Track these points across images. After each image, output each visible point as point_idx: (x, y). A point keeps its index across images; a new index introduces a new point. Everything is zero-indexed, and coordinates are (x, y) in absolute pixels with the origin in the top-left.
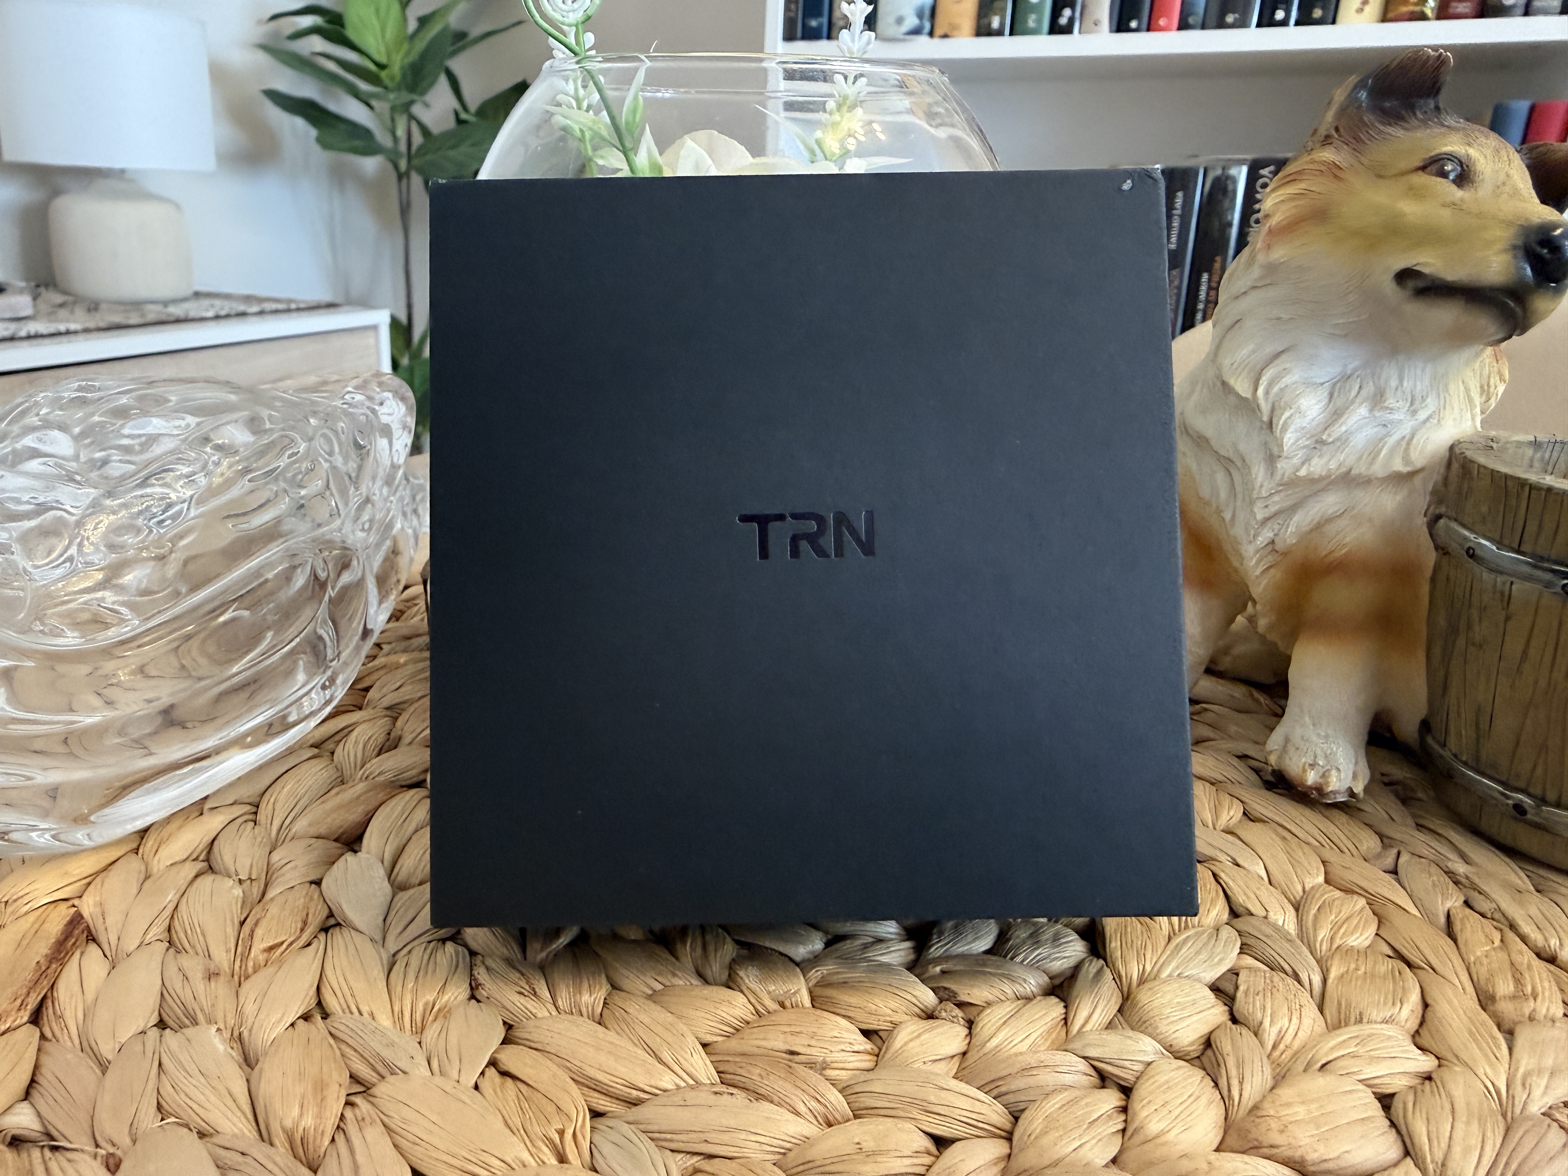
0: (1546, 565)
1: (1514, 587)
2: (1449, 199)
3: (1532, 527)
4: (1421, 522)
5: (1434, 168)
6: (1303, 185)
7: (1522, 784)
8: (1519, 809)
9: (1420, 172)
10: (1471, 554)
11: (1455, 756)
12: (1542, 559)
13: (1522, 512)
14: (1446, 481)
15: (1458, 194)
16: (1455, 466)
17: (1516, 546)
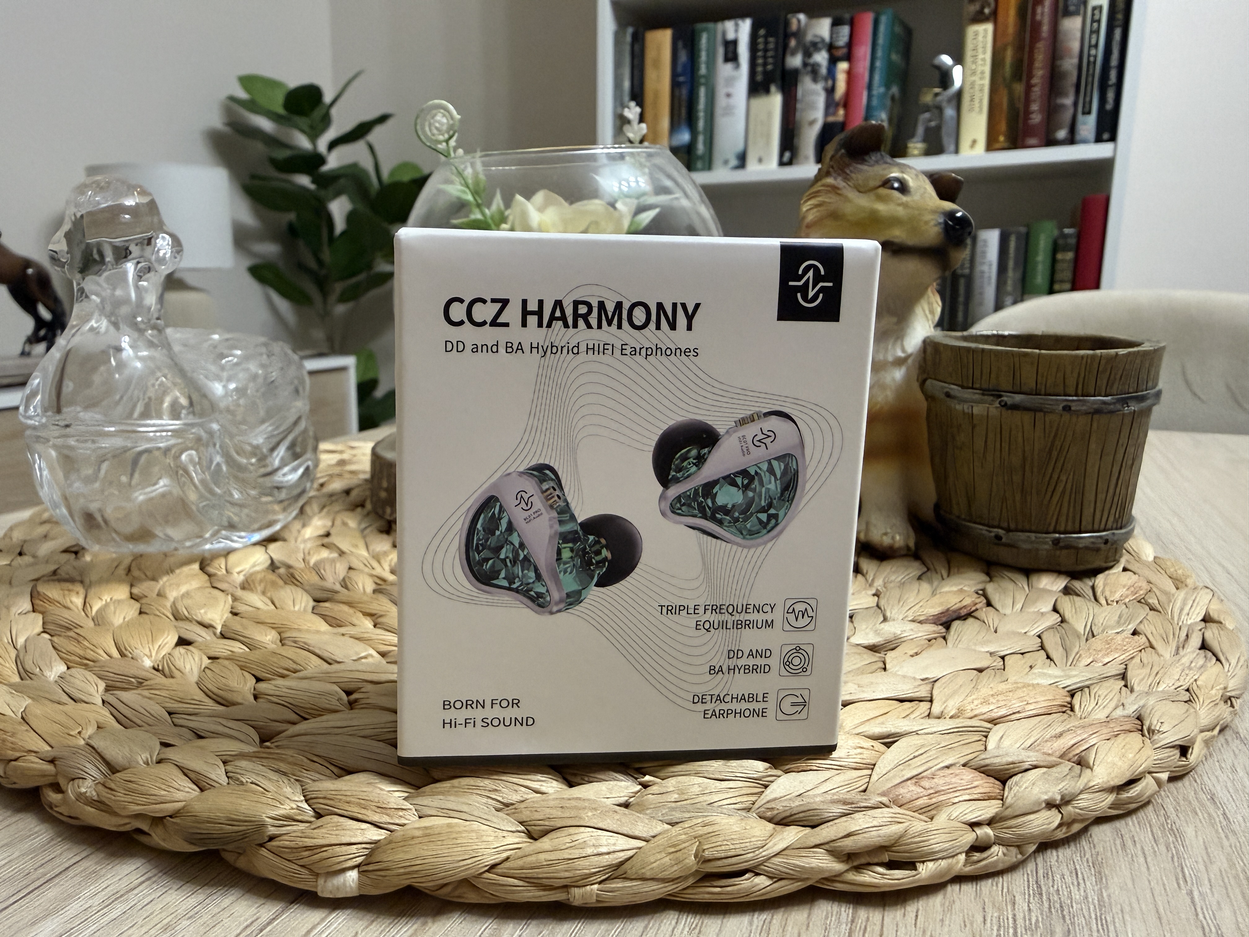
0: (988, 393)
1: (974, 409)
2: (900, 202)
3: (978, 372)
4: (916, 386)
5: (888, 185)
6: (820, 199)
7: (996, 523)
8: (998, 537)
9: (881, 188)
10: (948, 395)
11: (959, 517)
12: (985, 390)
13: (971, 366)
14: (925, 359)
15: (904, 199)
16: (929, 350)
17: (970, 385)
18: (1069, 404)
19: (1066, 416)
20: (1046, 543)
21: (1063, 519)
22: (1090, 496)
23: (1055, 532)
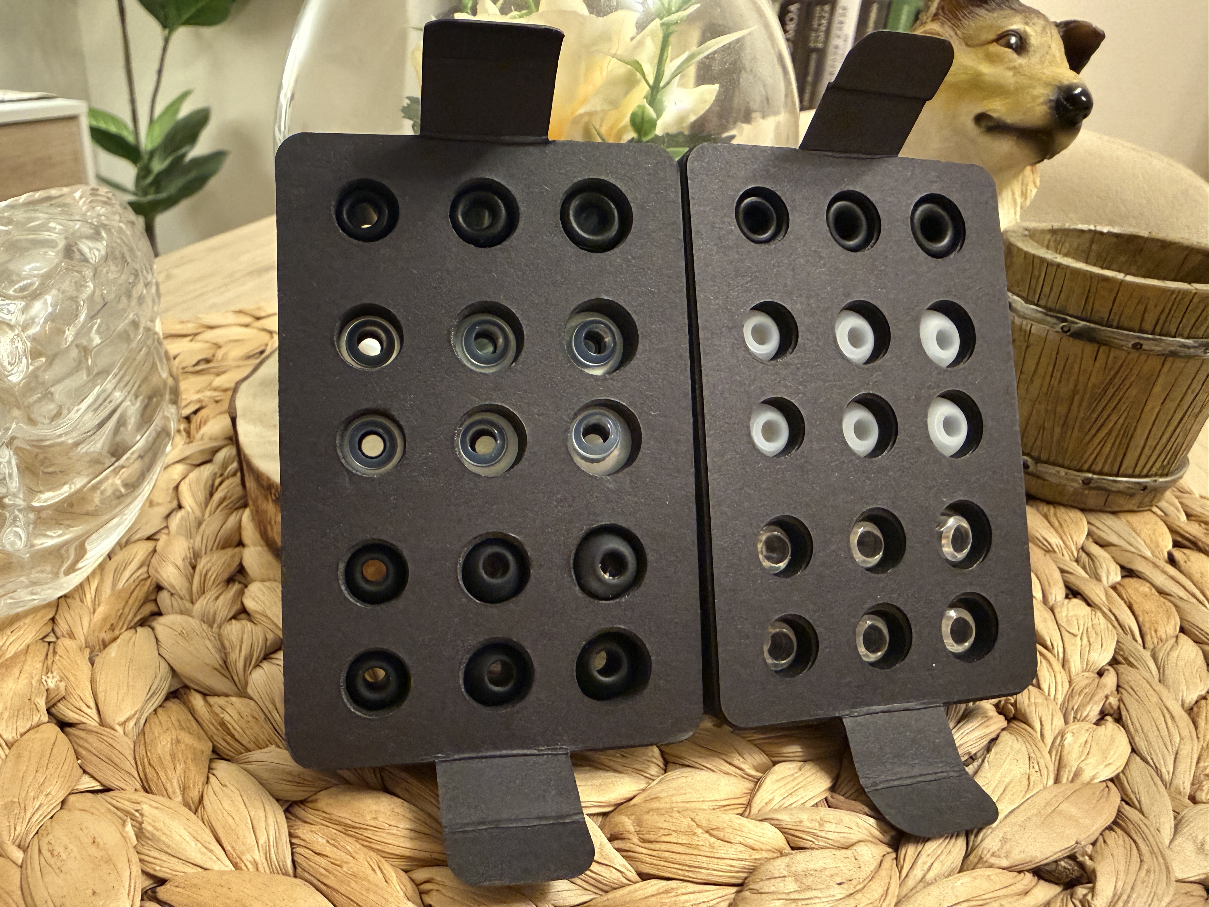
0: (1052, 314)
1: (1033, 328)
2: (1012, 64)
3: (1046, 289)
5: (1003, 41)
8: (1025, 466)
9: (995, 44)
12: (1050, 310)
13: (1041, 280)
15: (1019, 61)
17: (1036, 301)
18: (1142, 341)
19: (1135, 355)
20: (1075, 481)
21: (1101, 461)
22: (1138, 441)
23: (1089, 471)
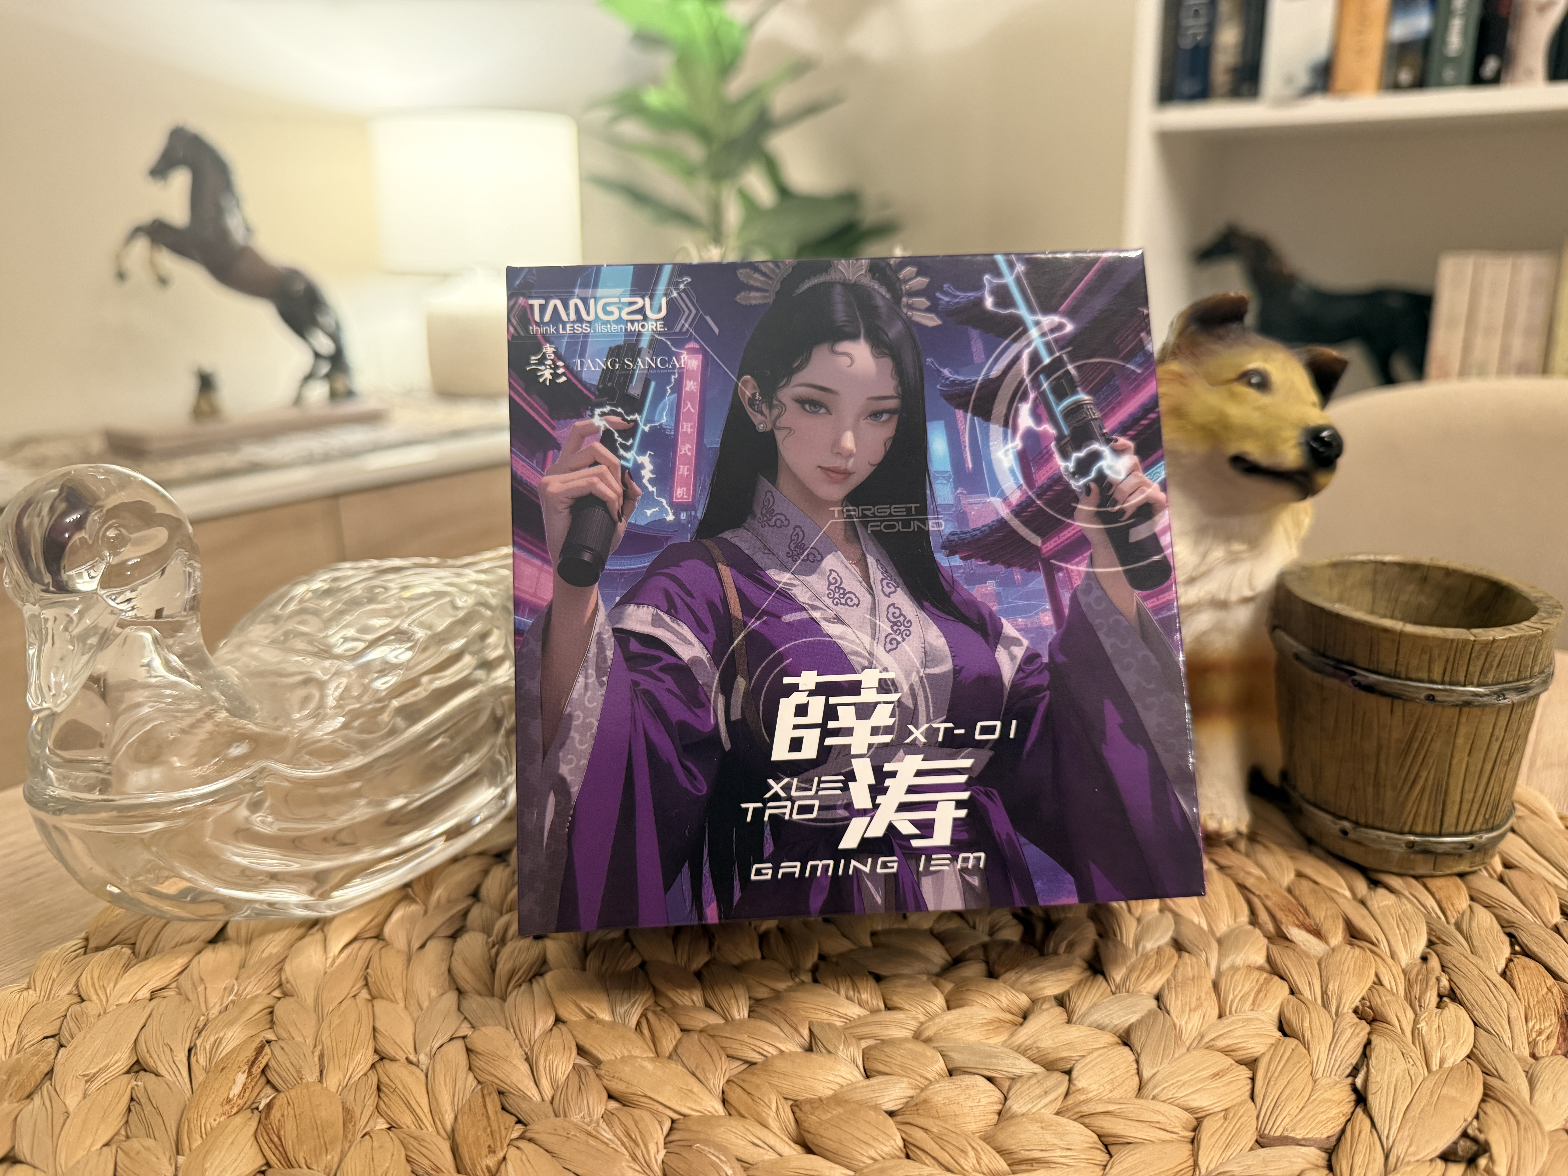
0: (1340, 666)
1: (1324, 681)
2: (1256, 404)
5: (1245, 380)
7: (1344, 814)
8: (1344, 832)
9: (1236, 384)
10: (1297, 657)
11: (1302, 796)
12: (1338, 661)
15: (1263, 400)
17: (1322, 651)
18: (1433, 693)
19: (1430, 706)
20: (1399, 846)
21: (1421, 820)
22: (1455, 795)
23: (1411, 833)
